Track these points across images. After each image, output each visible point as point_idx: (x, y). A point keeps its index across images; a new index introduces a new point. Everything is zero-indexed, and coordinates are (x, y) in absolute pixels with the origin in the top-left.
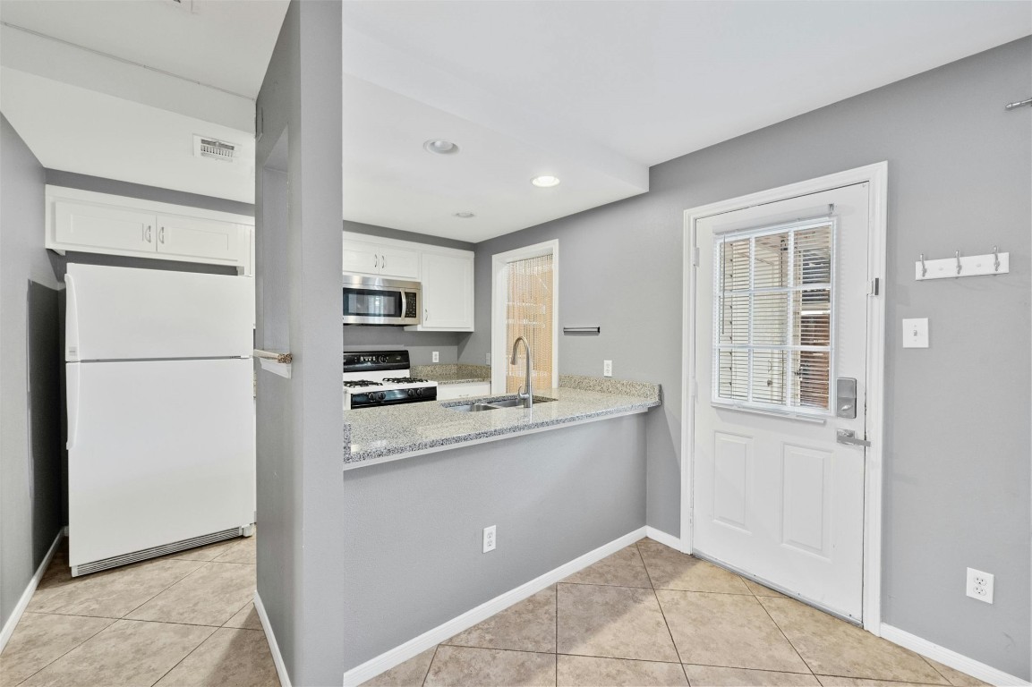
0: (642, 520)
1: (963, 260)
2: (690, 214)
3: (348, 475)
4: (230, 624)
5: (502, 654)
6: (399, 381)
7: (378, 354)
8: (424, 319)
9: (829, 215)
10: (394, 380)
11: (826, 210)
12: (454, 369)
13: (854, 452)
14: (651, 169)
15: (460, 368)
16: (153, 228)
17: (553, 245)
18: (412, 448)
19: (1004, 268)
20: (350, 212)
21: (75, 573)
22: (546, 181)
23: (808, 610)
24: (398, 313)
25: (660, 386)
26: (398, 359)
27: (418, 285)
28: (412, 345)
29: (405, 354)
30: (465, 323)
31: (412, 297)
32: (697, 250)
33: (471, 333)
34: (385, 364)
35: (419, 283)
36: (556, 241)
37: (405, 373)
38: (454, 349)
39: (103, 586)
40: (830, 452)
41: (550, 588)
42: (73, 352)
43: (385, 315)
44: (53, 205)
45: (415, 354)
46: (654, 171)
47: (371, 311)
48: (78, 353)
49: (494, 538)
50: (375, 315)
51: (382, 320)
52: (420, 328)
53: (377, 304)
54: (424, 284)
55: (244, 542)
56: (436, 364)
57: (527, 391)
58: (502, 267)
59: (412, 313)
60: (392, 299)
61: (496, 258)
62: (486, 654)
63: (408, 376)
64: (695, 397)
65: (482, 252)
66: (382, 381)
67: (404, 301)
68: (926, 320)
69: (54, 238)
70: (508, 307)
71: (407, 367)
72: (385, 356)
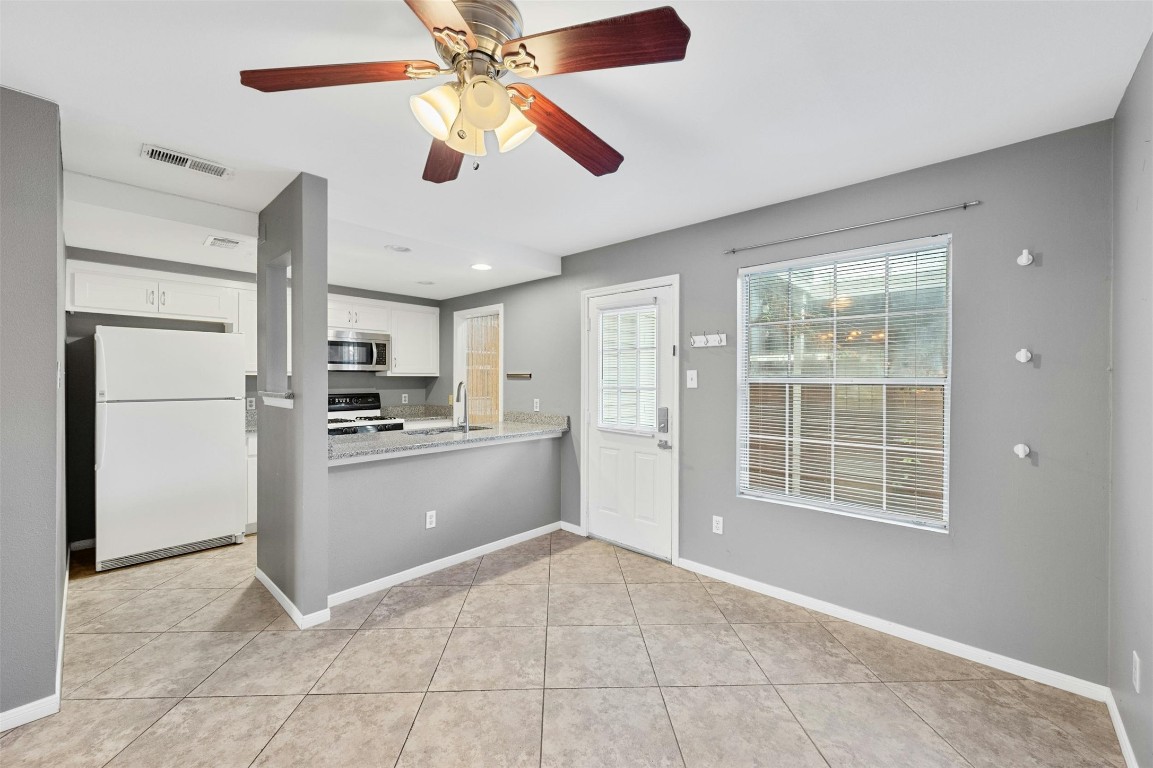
0: (558, 517)
1: (709, 337)
2: (586, 293)
3: (332, 470)
4: (239, 586)
5: (435, 588)
6: (370, 419)
7: (351, 396)
8: (393, 365)
9: (655, 303)
10: (365, 418)
11: (652, 300)
12: (422, 409)
13: (666, 452)
14: (562, 258)
15: (427, 409)
16: (156, 293)
17: (499, 308)
18: (373, 452)
19: (724, 343)
20: (333, 278)
21: (99, 568)
22: (482, 267)
23: (645, 558)
24: (369, 361)
25: (569, 418)
26: (370, 401)
27: (388, 337)
28: (384, 388)
29: (376, 397)
30: (432, 370)
31: (382, 348)
32: (589, 320)
33: (437, 377)
34: (358, 405)
35: (388, 336)
36: (502, 305)
37: (377, 413)
38: (422, 392)
39: (127, 575)
40: (656, 455)
41: (478, 558)
42: (102, 394)
43: (359, 363)
44: (73, 276)
45: (385, 396)
46: (565, 260)
47: (346, 359)
48: (106, 394)
49: (434, 519)
50: (349, 363)
51: (356, 367)
52: (389, 374)
53: (351, 353)
54: (393, 336)
55: (237, 547)
56: (405, 405)
57: (465, 421)
58: (462, 321)
59: (382, 360)
60: (364, 349)
61: (457, 315)
62: (425, 589)
63: (379, 415)
64: (589, 424)
65: (446, 308)
66: (354, 418)
67: (375, 351)
68: (695, 372)
69: (73, 302)
70: (468, 354)
71: (378, 407)
72: (358, 398)
